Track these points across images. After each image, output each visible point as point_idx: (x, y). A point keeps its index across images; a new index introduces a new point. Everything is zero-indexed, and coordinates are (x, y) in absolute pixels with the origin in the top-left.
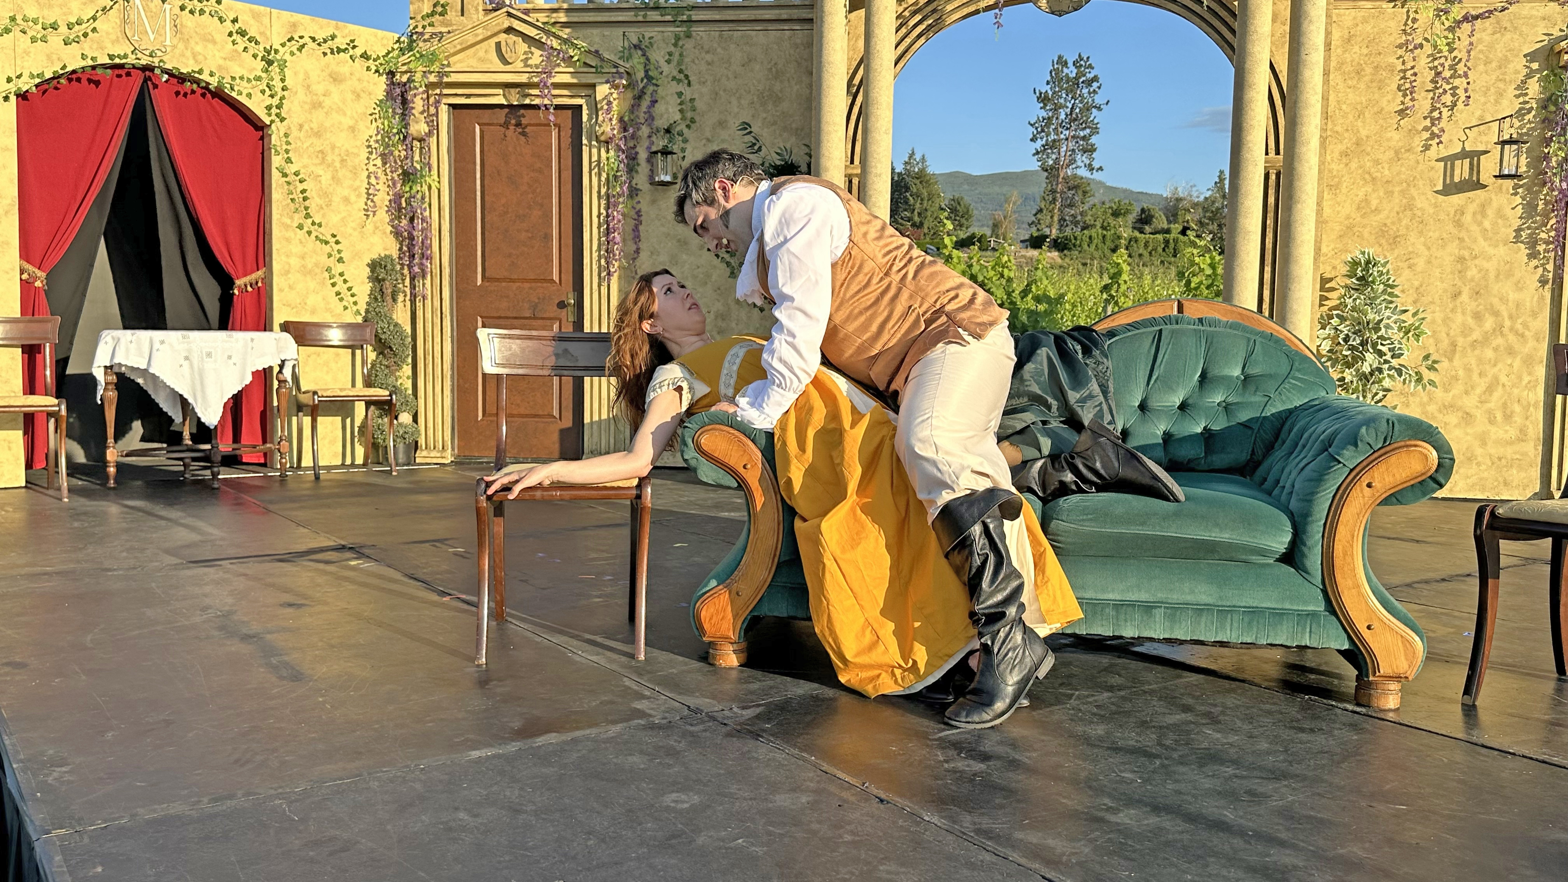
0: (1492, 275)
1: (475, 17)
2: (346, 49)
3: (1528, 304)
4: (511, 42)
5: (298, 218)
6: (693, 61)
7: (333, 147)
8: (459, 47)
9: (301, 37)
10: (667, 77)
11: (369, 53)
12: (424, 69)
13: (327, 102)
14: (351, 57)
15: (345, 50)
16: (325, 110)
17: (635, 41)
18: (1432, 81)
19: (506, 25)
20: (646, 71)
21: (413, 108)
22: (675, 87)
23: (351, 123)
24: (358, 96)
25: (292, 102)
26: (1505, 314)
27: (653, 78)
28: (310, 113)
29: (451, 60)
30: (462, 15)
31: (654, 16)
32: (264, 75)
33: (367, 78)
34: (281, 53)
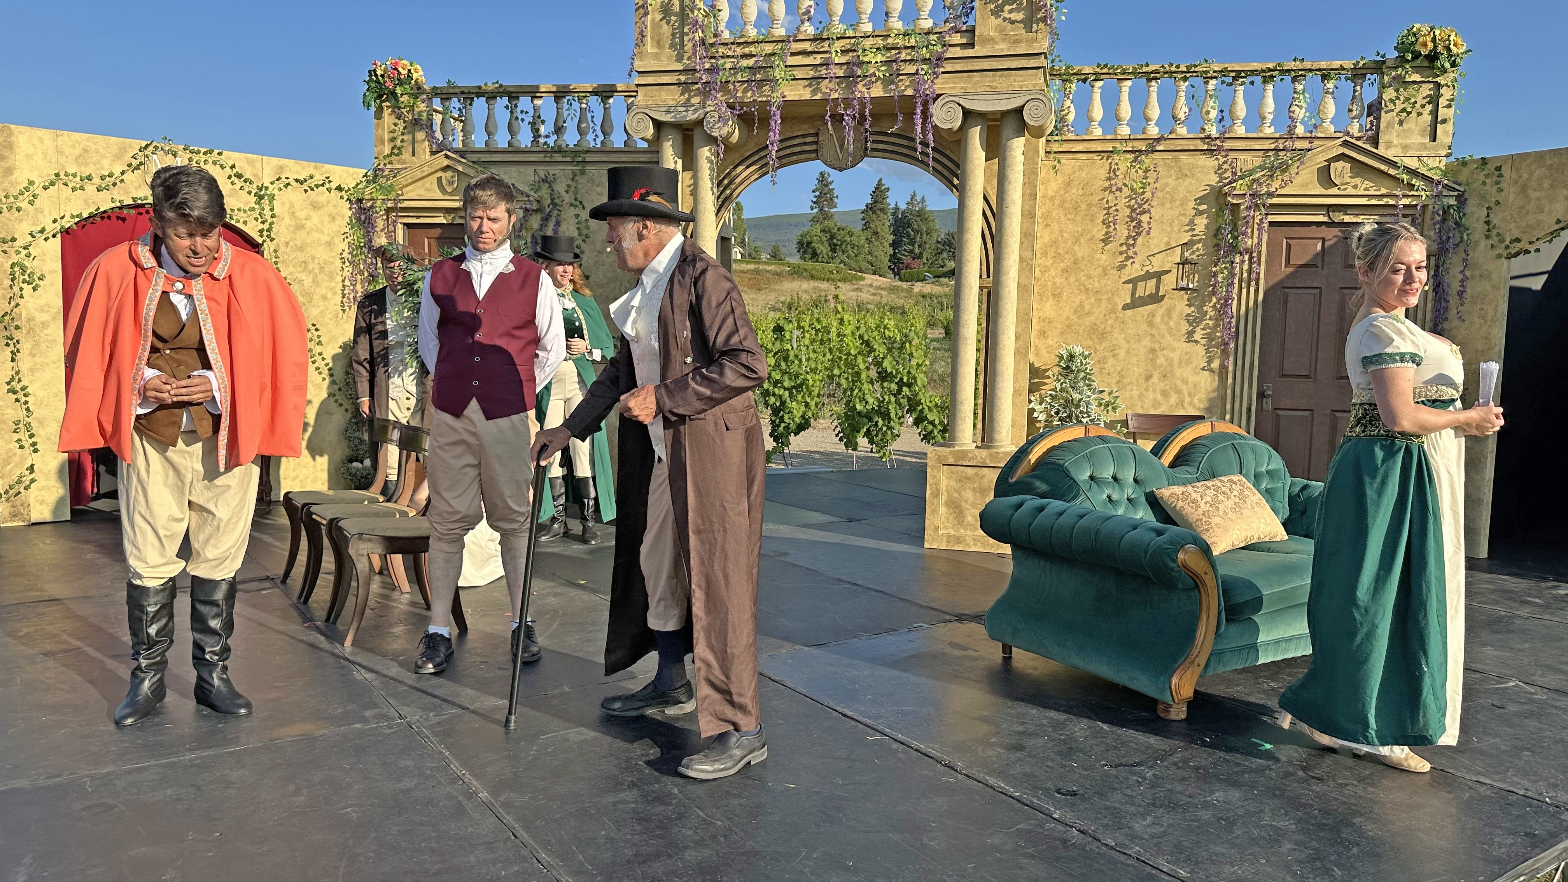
0: (1176, 362)
1: (423, 157)
2: (324, 183)
3: (1203, 384)
4: (448, 177)
7: (313, 258)
8: (409, 181)
9: (287, 178)
10: (566, 203)
11: (341, 186)
12: (383, 198)
13: (309, 224)
14: (327, 189)
15: (323, 185)
16: (307, 230)
17: (543, 176)
19: (445, 164)
20: (552, 199)
22: (572, 211)
23: (328, 239)
24: (334, 219)
25: (279, 226)
26: (1186, 393)
27: (557, 205)
28: (295, 233)
29: (404, 190)
30: (413, 155)
31: (558, 157)
32: (257, 206)
33: (341, 204)
34: (270, 189)
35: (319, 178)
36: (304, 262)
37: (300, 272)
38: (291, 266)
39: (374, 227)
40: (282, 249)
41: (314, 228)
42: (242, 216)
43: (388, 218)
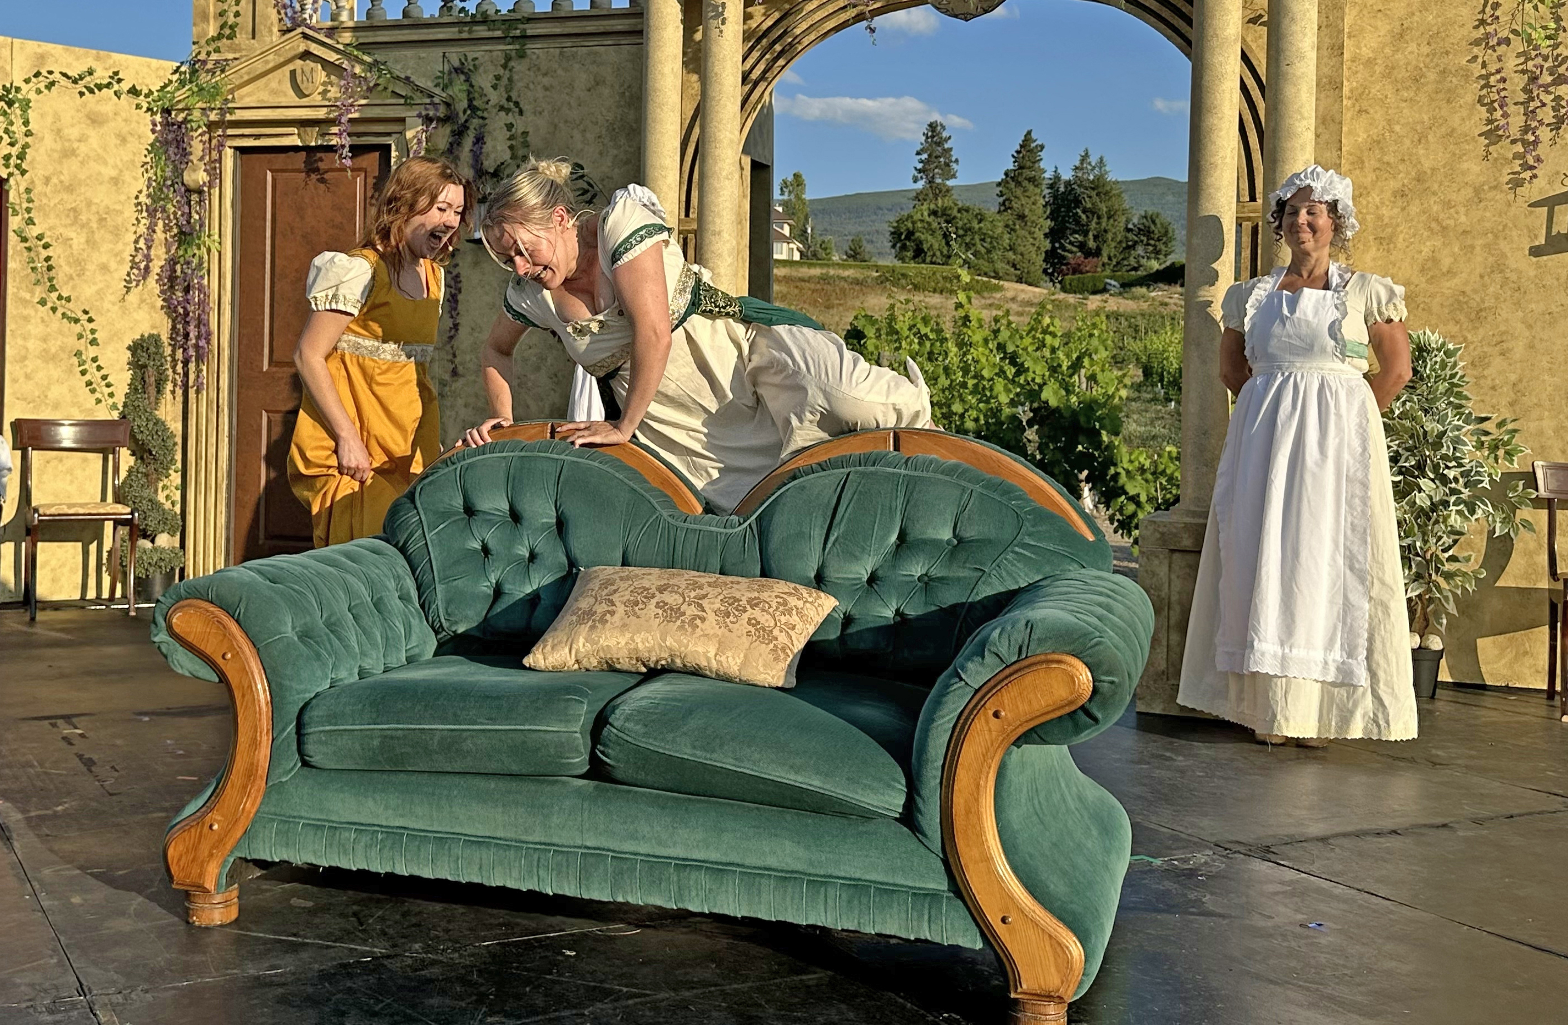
1: (268, 39)
2: (110, 83)
4: (307, 70)
5: (39, 292)
6: (527, 87)
7: (89, 204)
8: (246, 78)
9: (50, 72)
10: (494, 106)
11: (138, 88)
12: (204, 106)
13: (83, 149)
14: (115, 93)
15: (108, 85)
16: (80, 159)
17: (456, 64)
18: (1525, 90)
19: (302, 48)
20: (470, 100)
21: (191, 153)
22: (503, 118)
23: (114, 173)
24: (124, 140)
25: (37, 151)
27: (478, 109)
28: (60, 163)
29: (236, 94)
30: (253, 37)
31: (482, 31)
33: (135, 118)
34: (24, 91)
35: (102, 75)
36: (74, 210)
39: (185, 154)
40: (39, 188)
41: (92, 154)
43: (210, 140)
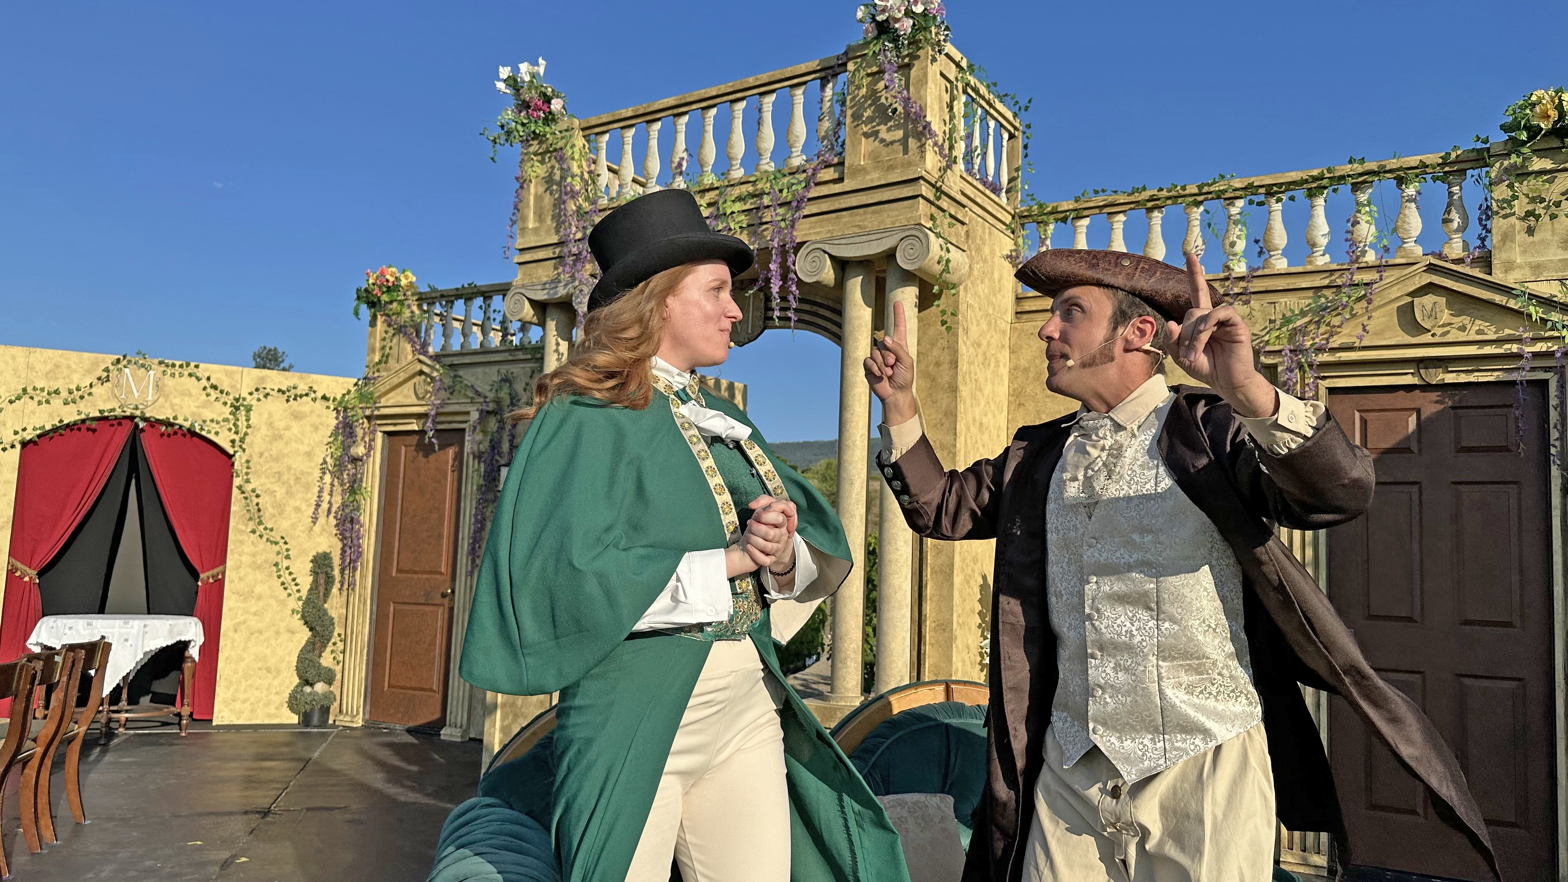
1: (404, 363)
4: (422, 382)
7: (289, 469)
8: (388, 388)
9: (267, 388)
11: (328, 396)
13: (287, 434)
14: (312, 399)
15: (307, 395)
16: (285, 440)
17: (503, 376)
19: (418, 368)
20: (511, 399)
21: (356, 436)
23: (306, 449)
24: (318, 428)
25: (252, 437)
28: (271, 443)
29: (382, 398)
32: (231, 417)
33: (326, 415)
34: (248, 400)
35: (303, 388)
36: (279, 473)
37: (272, 483)
38: (263, 477)
39: (352, 437)
40: (255, 459)
41: (293, 438)
42: (215, 427)
43: (368, 427)
